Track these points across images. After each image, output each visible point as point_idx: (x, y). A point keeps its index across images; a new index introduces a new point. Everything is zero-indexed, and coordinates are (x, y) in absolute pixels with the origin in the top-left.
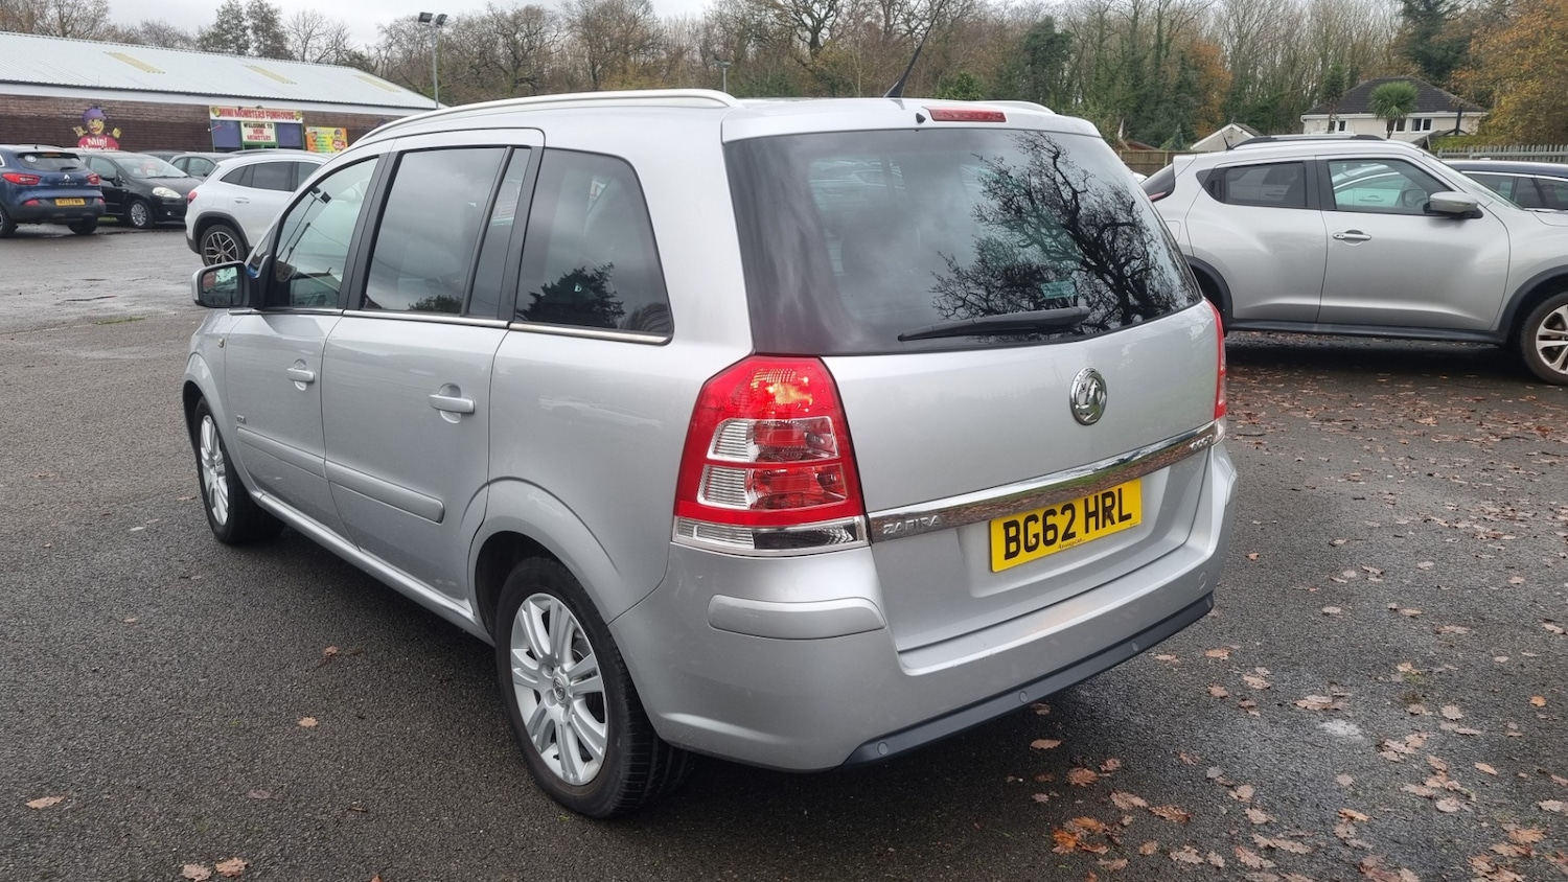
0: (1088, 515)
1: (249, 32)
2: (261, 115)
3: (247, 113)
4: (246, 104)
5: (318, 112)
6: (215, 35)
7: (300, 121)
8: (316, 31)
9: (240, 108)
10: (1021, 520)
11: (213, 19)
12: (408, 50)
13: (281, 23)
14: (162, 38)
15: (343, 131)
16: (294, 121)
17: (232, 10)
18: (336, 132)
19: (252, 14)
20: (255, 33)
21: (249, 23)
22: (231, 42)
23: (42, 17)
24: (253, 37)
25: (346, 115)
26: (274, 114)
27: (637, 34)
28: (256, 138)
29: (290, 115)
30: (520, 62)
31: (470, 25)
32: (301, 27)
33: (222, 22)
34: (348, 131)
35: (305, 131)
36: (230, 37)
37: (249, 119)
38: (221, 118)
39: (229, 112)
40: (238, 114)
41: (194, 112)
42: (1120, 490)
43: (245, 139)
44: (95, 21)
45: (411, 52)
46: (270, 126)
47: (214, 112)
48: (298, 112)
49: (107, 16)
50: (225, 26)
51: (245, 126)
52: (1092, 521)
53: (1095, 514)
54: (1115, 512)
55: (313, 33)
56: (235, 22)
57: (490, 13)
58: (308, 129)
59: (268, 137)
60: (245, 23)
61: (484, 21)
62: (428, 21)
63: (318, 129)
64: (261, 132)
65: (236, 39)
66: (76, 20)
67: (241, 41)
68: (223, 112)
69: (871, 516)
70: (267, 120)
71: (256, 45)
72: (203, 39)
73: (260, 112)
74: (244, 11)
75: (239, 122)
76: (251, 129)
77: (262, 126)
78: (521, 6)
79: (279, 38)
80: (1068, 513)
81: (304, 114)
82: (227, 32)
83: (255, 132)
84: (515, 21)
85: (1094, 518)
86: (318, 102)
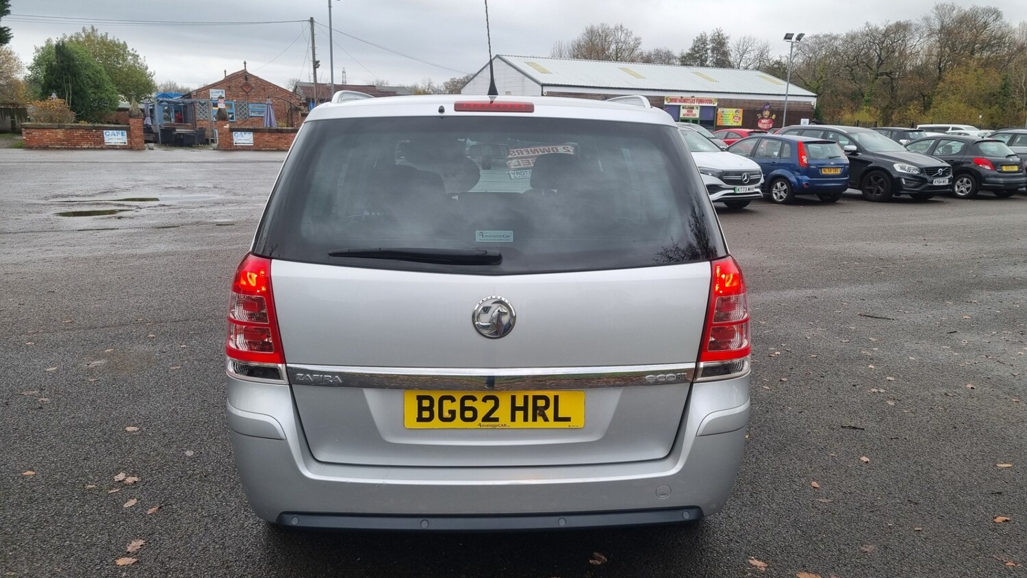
0: (514, 409)
1: (709, 51)
2: (693, 101)
3: (685, 101)
4: (685, 95)
5: (728, 99)
6: (689, 55)
7: (716, 105)
8: (750, 48)
9: (682, 97)
10: (436, 397)
11: (691, 45)
12: (809, 57)
13: (729, 45)
14: (663, 58)
15: (741, 110)
16: (712, 105)
17: (702, 39)
18: (736, 112)
19: (713, 40)
20: (712, 52)
21: (709, 46)
22: (698, 58)
23: (608, 49)
24: (710, 55)
25: (744, 100)
26: (701, 101)
27: (985, 35)
28: (688, 115)
29: (710, 101)
30: (882, 61)
31: (853, 37)
32: (741, 47)
33: (695, 47)
34: (744, 111)
35: (717, 110)
36: (698, 55)
37: (686, 104)
38: (670, 104)
39: (675, 100)
40: (680, 101)
41: (656, 101)
42: (556, 398)
43: (681, 116)
44: (633, 49)
45: (810, 58)
46: (697, 108)
47: (667, 100)
48: (716, 99)
49: (640, 47)
50: (696, 49)
51: (683, 108)
52: (520, 414)
53: (525, 409)
54: (550, 413)
55: (748, 50)
56: (703, 46)
57: (867, 29)
58: (719, 110)
59: (695, 115)
60: (708, 47)
61: (863, 34)
62: (791, 39)
63: (725, 110)
64: (692, 112)
65: (701, 56)
66: (624, 50)
67: (703, 57)
68: (672, 100)
69: (288, 365)
70: (696, 104)
71: (711, 59)
72: (683, 57)
73: (693, 100)
74: (709, 39)
75: (680, 106)
76: (686, 110)
77: (693, 108)
78: (892, 22)
79: (725, 54)
80: (491, 403)
81: (719, 100)
82: (697, 52)
83: (688, 111)
84: (886, 34)
85: (522, 413)
86: (728, 93)
